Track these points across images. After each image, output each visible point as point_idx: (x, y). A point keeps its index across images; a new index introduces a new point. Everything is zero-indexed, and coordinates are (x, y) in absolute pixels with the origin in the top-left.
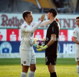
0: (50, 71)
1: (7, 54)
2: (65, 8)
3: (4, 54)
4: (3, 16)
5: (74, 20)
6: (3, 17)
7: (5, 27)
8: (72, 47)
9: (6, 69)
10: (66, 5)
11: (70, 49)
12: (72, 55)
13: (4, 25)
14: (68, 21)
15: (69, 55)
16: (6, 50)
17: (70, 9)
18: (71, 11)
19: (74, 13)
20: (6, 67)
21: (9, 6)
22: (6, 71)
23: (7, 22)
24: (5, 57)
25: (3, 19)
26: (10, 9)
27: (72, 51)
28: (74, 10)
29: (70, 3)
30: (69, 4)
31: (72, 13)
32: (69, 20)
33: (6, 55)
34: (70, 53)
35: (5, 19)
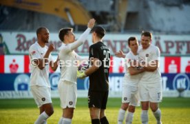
0: (92, 116)
1: (25, 92)
2: (109, 24)
3: (21, 92)
4: (18, 36)
5: (121, 42)
6: (18, 38)
7: (23, 52)
8: (119, 81)
9: (23, 114)
10: (110, 20)
11: (117, 84)
12: (119, 93)
13: (21, 50)
14: (113, 44)
15: (116, 93)
16: (23, 87)
17: (116, 26)
18: (117, 28)
19: (122, 31)
20: (23, 111)
21: (28, 21)
22: (23, 116)
23: (25, 45)
24: (21, 97)
25: (19, 41)
26: (29, 26)
27: (119, 87)
28: (122, 27)
29: (116, 17)
30: (114, 19)
31: (119, 31)
32: (115, 42)
33: (23, 94)
34: (117, 90)
35: (22, 40)
